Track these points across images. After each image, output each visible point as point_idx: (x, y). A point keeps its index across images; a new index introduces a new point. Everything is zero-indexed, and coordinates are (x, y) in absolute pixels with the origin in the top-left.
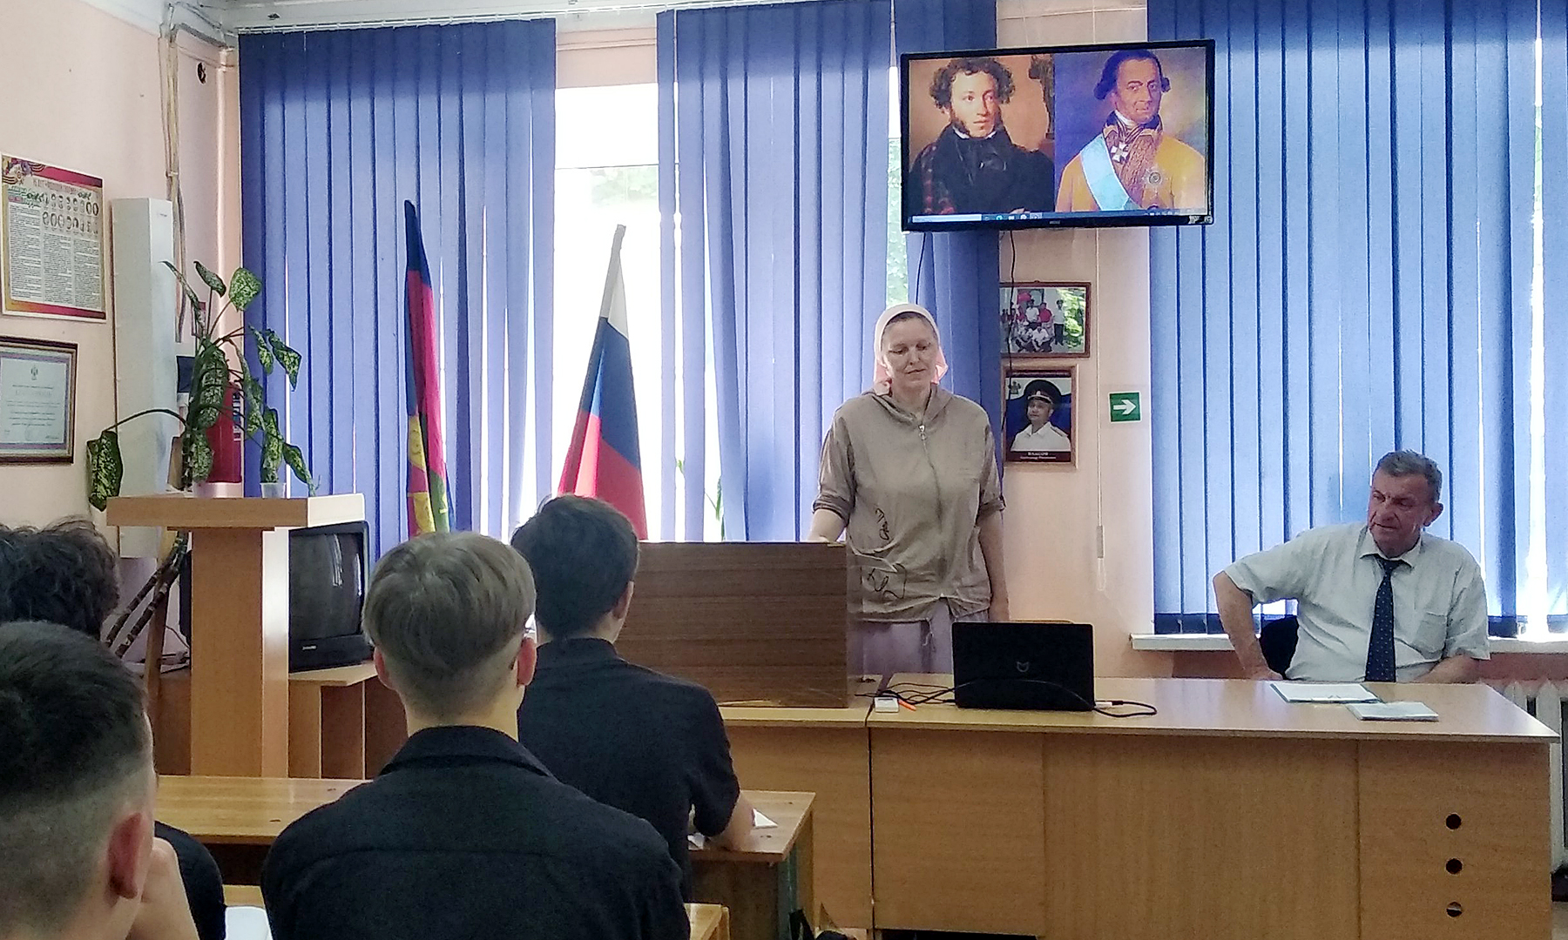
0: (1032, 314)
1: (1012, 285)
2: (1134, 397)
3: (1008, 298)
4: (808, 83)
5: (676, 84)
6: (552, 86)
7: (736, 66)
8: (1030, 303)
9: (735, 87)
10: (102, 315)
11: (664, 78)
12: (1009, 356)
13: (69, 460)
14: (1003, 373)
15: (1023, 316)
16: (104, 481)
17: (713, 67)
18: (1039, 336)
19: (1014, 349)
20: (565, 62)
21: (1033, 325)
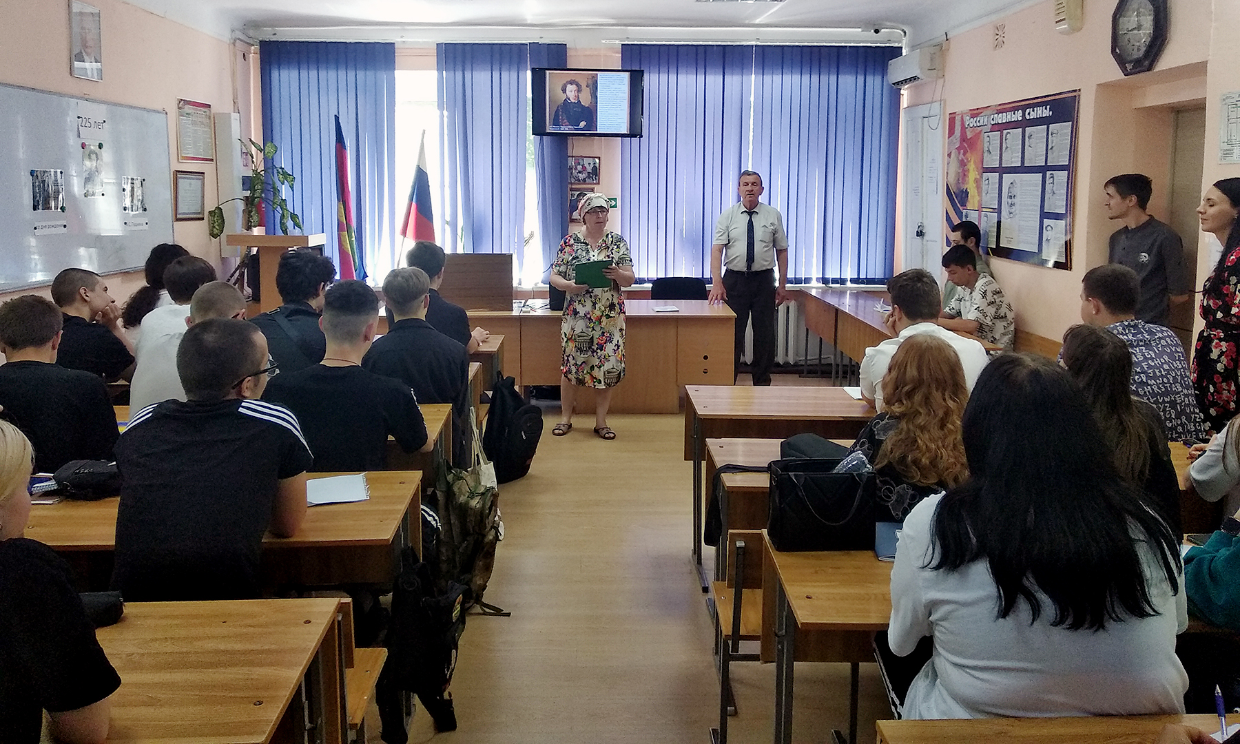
0: (580, 168)
1: (573, 157)
2: (615, 199)
3: (571, 162)
4: (496, 75)
5: (444, 72)
6: (394, 69)
7: (468, 66)
8: (579, 164)
9: (468, 75)
10: (212, 160)
11: (439, 69)
12: (572, 184)
13: (203, 219)
14: (569, 190)
15: (576, 169)
16: (217, 227)
17: (459, 67)
18: (581, 176)
19: (573, 181)
20: (399, 60)
21: (580, 172)
